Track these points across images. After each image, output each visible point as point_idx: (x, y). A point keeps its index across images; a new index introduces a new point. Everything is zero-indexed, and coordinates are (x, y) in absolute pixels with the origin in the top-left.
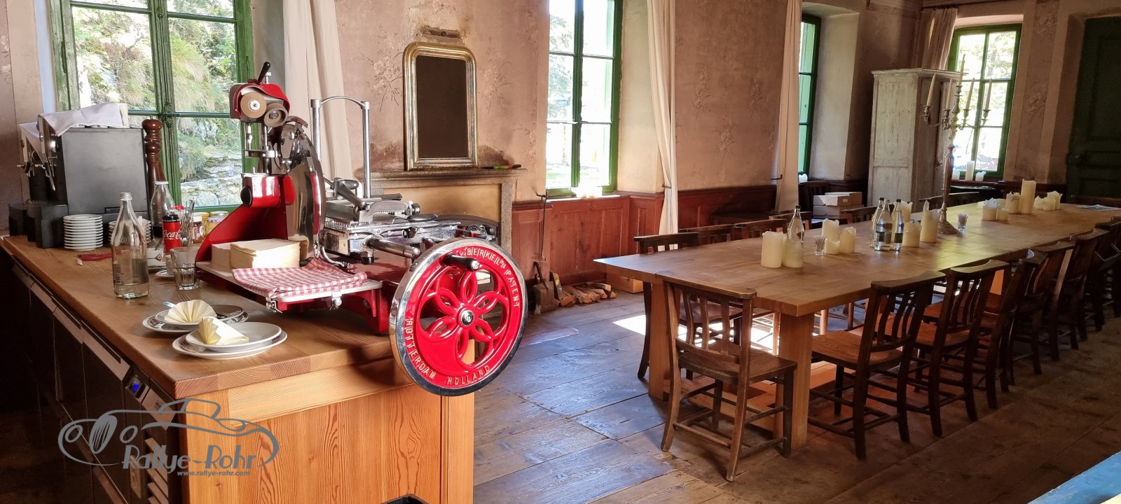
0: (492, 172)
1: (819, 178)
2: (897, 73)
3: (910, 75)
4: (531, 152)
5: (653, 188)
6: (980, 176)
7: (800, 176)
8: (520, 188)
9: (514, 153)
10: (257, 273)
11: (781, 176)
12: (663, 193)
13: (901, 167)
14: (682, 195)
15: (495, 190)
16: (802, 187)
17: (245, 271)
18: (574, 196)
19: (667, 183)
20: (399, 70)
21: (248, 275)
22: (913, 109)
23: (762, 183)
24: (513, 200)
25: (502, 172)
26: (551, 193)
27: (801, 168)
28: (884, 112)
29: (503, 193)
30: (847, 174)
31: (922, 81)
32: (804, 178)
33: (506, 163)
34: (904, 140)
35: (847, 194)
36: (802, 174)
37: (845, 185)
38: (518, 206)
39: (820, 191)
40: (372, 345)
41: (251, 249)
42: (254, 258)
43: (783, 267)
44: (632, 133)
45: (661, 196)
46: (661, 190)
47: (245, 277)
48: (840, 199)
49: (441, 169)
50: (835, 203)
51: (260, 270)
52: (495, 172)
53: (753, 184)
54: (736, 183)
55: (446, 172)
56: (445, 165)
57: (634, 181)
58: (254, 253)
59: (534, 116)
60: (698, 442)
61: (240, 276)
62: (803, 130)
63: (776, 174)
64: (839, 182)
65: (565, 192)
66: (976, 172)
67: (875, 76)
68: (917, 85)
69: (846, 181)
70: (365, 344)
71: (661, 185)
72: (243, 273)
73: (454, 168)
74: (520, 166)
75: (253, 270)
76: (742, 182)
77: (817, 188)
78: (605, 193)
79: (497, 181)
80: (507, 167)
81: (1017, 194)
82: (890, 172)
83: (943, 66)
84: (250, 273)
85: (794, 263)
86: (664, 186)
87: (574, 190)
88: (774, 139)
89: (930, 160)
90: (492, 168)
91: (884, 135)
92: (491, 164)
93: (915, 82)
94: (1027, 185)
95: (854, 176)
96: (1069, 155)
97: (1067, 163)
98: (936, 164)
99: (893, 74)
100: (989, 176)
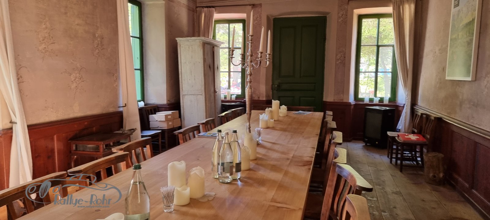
1: (151, 103)
2: (190, 39)
3: (198, 41)
6: (234, 97)
7: (139, 103)
11: (126, 104)
12: (11, 128)
13: (198, 95)
16: (141, 110)
19: (14, 120)
22: (202, 61)
23: (111, 110)
27: (139, 97)
28: (185, 63)
30: (167, 100)
31: (204, 44)
32: (142, 104)
34: (198, 79)
35: (170, 112)
36: (140, 101)
37: (168, 106)
39: (153, 111)
45: (9, 131)
48: (166, 116)
50: (164, 120)
53: (104, 112)
62: (138, 73)
63: (121, 103)
64: (164, 105)
66: (231, 95)
67: (178, 41)
68: (202, 47)
69: (169, 105)
77: (151, 110)
81: (270, 109)
82: (192, 98)
83: (211, 36)
86: (12, 123)
88: (117, 79)
89: (212, 90)
91: (187, 76)
93: (201, 45)
94: (275, 103)
95: (173, 101)
96: (272, 85)
97: (272, 89)
98: (215, 92)
99: (188, 41)
100: (238, 97)
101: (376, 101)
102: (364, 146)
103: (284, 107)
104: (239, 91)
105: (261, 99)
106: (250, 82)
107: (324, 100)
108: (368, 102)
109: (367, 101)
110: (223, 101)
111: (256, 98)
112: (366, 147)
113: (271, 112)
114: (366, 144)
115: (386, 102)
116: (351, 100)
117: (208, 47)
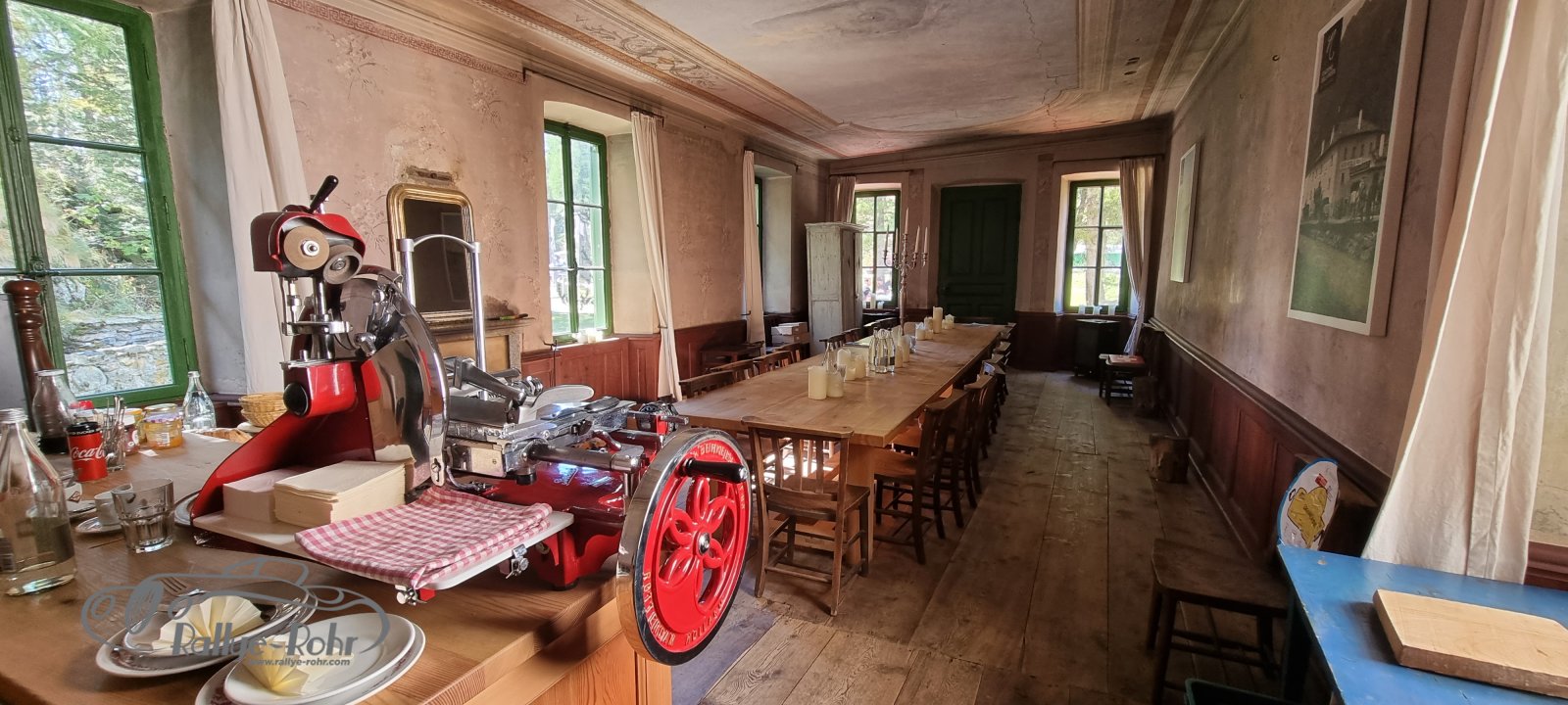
0: (498, 323)
1: (773, 312)
2: (824, 226)
3: (833, 227)
4: (535, 301)
5: (651, 330)
6: (880, 305)
7: (762, 310)
8: (528, 339)
9: (519, 303)
10: (343, 530)
11: (749, 312)
12: (660, 333)
13: (832, 300)
14: (677, 332)
15: (502, 342)
16: (765, 319)
17: (321, 532)
18: (575, 341)
19: (663, 324)
20: (383, 214)
21: (328, 539)
22: (839, 255)
23: (735, 318)
24: (521, 351)
25: (509, 322)
26: (557, 341)
27: (760, 304)
29: (511, 344)
30: (792, 308)
31: (843, 231)
32: (765, 313)
33: (512, 313)
34: (832, 279)
35: (797, 324)
37: (792, 317)
38: (527, 357)
39: (777, 322)
40: (564, 611)
41: (326, 490)
42: (334, 505)
43: (828, 398)
44: (623, 278)
45: (657, 337)
46: (657, 330)
47: (326, 544)
48: (793, 327)
49: (442, 324)
50: (790, 333)
51: (346, 523)
52: (503, 323)
53: (729, 321)
54: (716, 321)
55: (448, 327)
56: (445, 320)
57: (629, 325)
58: (334, 498)
59: (536, 263)
60: (785, 581)
61: (316, 543)
63: (745, 311)
64: (789, 314)
65: (566, 338)
66: (877, 302)
67: (806, 227)
68: (839, 235)
69: (793, 314)
70: (556, 613)
71: (656, 326)
72: (318, 537)
73: (456, 322)
74: (526, 315)
75: (334, 527)
76: (721, 320)
77: (775, 320)
78: (606, 337)
79: (503, 332)
80: (513, 317)
81: (930, 318)
82: (825, 305)
83: (849, 220)
84: (331, 533)
85: (837, 393)
86: (659, 327)
87: (574, 336)
88: (741, 280)
89: (852, 294)
90: (497, 319)
91: (818, 275)
92: (496, 315)
93: (838, 232)
94: (937, 311)
95: (798, 309)
96: (938, 288)
97: (938, 292)
98: (855, 296)
99: (821, 226)
100: (886, 304)
101: (1097, 310)
102: (1072, 378)
103: (950, 318)
104: (889, 297)
105: (921, 308)
106: (905, 284)
107: (1016, 309)
108: (1084, 313)
109: (1082, 311)
110: (865, 311)
111: (914, 307)
112: (1076, 380)
113: (931, 321)
114: (1076, 375)
115: (1112, 312)
116: (1058, 309)
117: (847, 234)
